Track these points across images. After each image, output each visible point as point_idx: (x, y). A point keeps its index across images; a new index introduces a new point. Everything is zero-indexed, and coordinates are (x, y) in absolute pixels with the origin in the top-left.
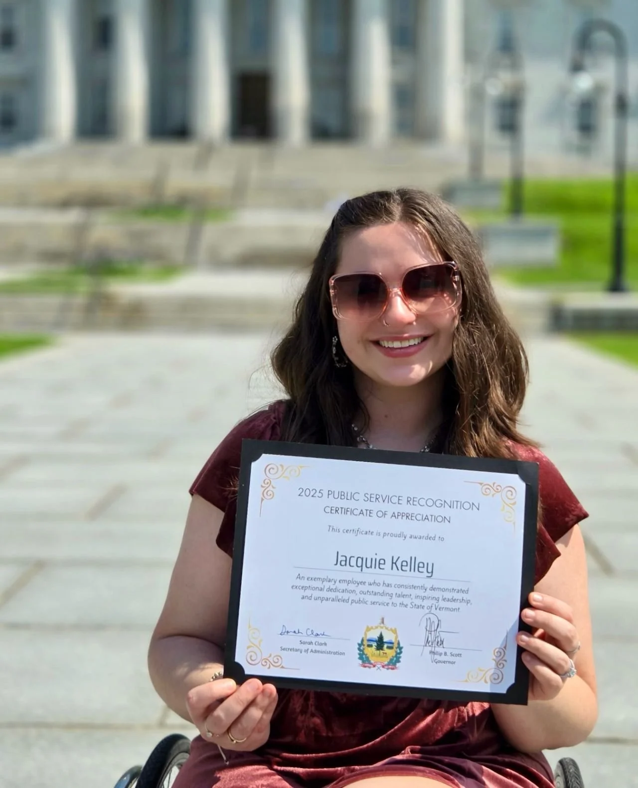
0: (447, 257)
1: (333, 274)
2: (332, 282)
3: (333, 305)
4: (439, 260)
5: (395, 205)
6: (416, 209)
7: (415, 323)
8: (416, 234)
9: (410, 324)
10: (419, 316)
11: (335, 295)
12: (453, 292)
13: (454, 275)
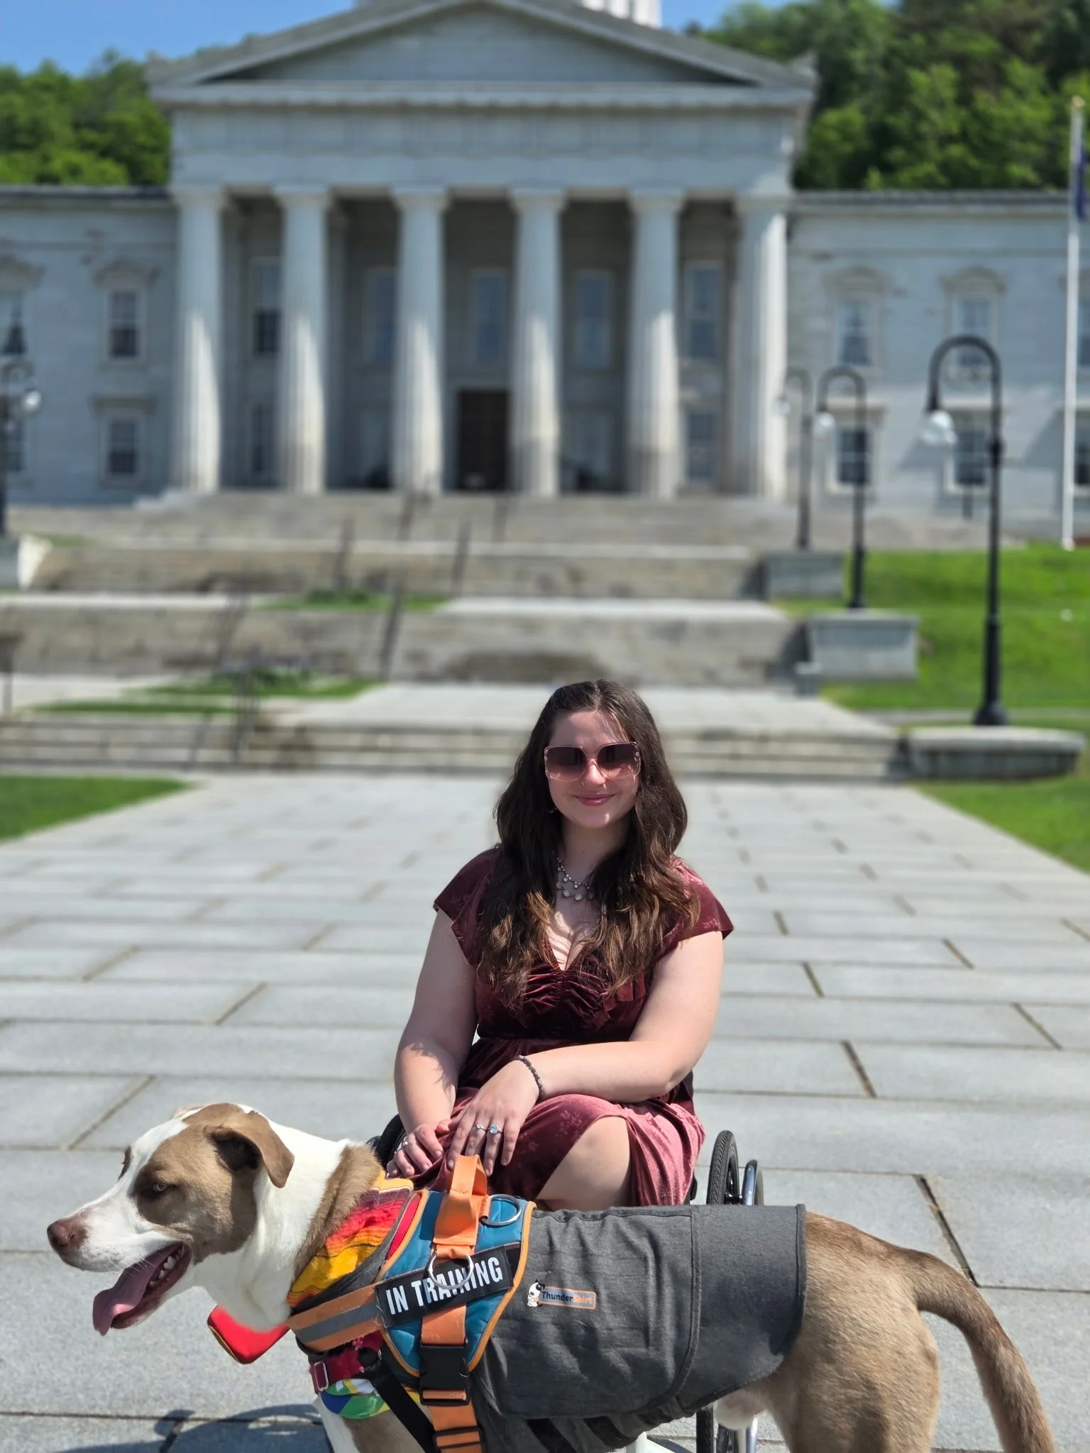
0: (632, 739)
1: (546, 745)
2: (546, 751)
3: (546, 768)
4: (626, 741)
5: (596, 696)
6: (610, 701)
7: (604, 785)
8: (610, 720)
9: (601, 785)
10: (608, 781)
11: (548, 761)
12: (634, 764)
13: (636, 752)
